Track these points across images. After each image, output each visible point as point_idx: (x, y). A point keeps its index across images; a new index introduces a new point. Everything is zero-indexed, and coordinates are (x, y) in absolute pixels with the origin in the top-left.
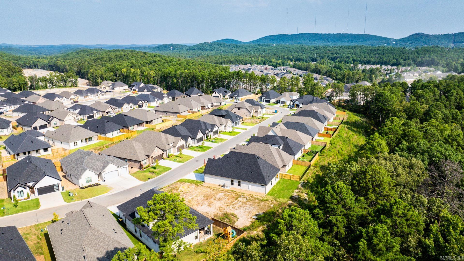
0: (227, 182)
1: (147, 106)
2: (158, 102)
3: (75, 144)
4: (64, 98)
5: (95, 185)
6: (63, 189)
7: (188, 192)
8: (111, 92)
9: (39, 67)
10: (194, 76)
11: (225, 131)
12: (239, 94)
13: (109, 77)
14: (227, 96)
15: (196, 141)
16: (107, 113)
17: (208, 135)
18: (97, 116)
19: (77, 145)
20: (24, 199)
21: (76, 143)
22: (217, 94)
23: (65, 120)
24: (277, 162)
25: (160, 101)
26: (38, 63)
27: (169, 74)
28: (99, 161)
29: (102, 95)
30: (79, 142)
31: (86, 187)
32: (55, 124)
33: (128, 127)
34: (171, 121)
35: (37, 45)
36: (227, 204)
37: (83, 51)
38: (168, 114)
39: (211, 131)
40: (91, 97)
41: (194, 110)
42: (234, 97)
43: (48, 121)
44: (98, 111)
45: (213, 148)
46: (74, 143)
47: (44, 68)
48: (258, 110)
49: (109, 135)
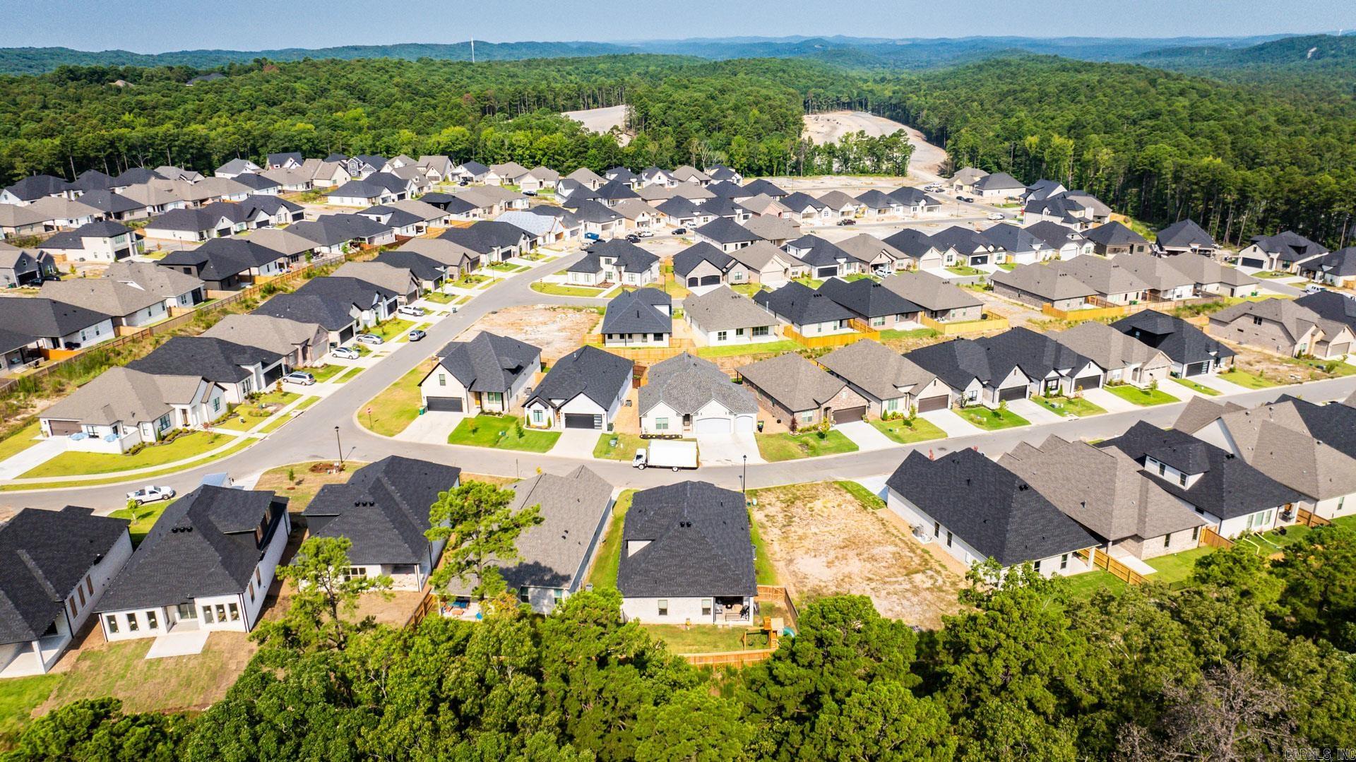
0: (928, 526)
1: (1003, 261)
2: (1043, 253)
3: (723, 335)
4: (827, 209)
5: (671, 438)
6: (610, 427)
7: (825, 515)
8: (967, 200)
9: (870, 107)
10: (1213, 181)
11: (1133, 383)
12: (1340, 264)
13: (994, 155)
14: (1295, 267)
15: (997, 393)
16: (876, 267)
17: (1052, 384)
18: (846, 272)
19: (725, 338)
20: (541, 428)
21: (725, 333)
22: (1259, 255)
23: (762, 271)
24: (1114, 520)
25: (1050, 253)
26: (869, 96)
27: (1152, 165)
28: (699, 388)
29: (929, 210)
30: (731, 334)
31: (652, 437)
32: (738, 278)
33: (867, 318)
34: (1002, 320)
35: (907, 40)
36: (871, 576)
37: (998, 63)
38: (1023, 296)
39: (1071, 375)
40: (897, 214)
41: (1110, 299)
42: (1319, 274)
43: (724, 270)
44: (851, 260)
45: (1034, 424)
46: (720, 334)
47: (877, 111)
48: (1332, 338)
49: (810, 330)
